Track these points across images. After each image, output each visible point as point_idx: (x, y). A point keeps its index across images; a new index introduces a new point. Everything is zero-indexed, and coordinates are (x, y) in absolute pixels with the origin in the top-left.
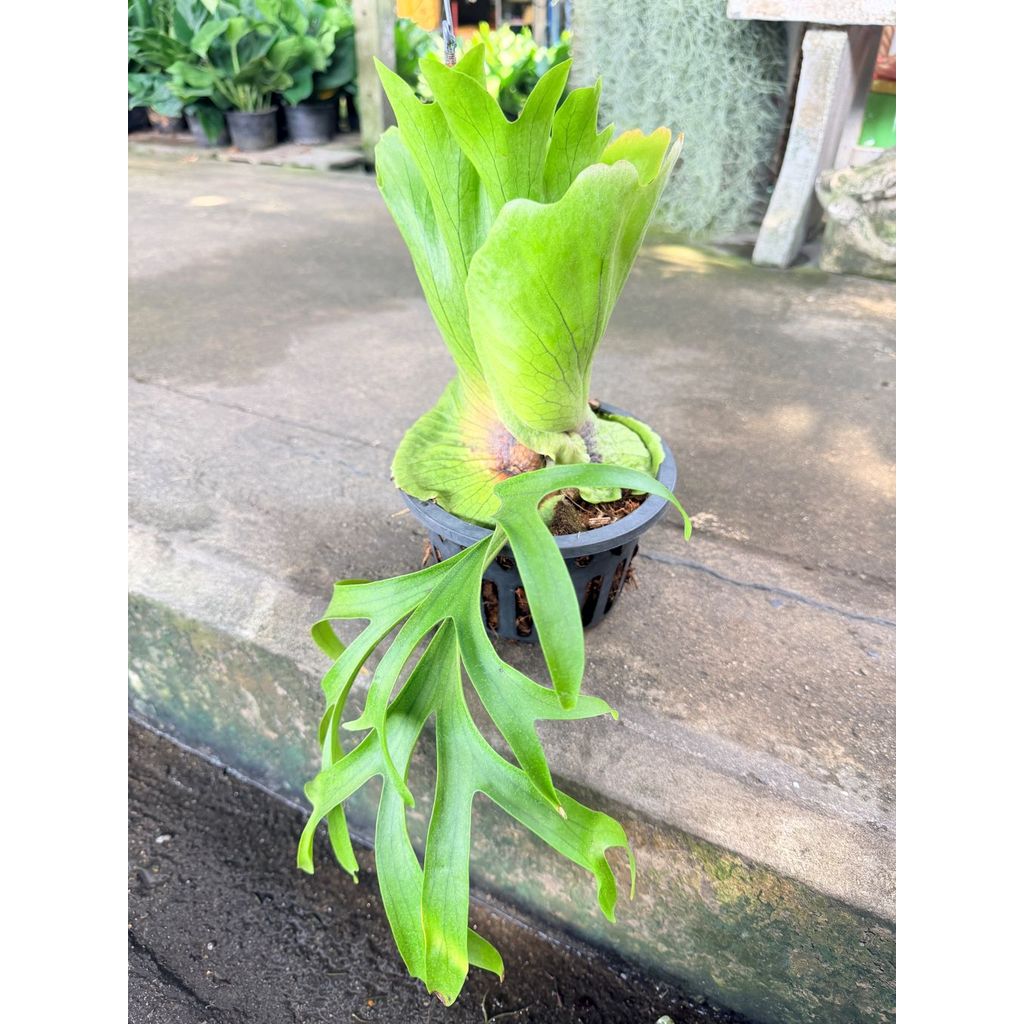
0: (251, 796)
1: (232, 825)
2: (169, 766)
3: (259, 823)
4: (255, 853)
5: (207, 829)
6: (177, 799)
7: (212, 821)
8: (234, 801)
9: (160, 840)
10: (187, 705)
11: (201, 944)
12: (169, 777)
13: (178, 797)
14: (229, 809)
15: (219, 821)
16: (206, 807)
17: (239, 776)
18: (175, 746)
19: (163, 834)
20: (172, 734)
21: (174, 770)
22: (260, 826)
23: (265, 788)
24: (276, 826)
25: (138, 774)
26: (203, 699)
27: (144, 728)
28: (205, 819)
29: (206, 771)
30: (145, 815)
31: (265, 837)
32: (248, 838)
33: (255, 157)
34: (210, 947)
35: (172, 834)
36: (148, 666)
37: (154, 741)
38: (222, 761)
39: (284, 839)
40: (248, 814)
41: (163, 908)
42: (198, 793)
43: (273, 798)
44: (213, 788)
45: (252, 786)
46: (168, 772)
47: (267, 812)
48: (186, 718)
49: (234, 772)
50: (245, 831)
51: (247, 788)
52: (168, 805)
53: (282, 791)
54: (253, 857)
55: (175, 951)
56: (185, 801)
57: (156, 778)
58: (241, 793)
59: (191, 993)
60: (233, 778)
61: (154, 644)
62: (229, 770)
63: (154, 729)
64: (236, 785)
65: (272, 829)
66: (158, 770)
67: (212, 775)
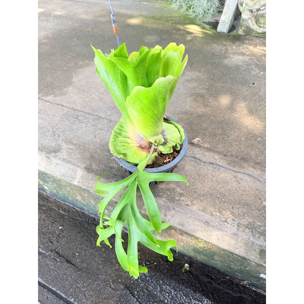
0: (81, 214)
1: (78, 223)
2: (59, 207)
3: (84, 221)
4: (85, 230)
5: (72, 224)
6: (62, 216)
7: (72, 222)
8: (77, 216)
9: (60, 228)
10: (61, 194)
11: (75, 253)
12: (59, 211)
13: (63, 216)
14: (76, 218)
15: (74, 222)
16: (71, 218)
17: (78, 209)
18: (59, 202)
19: (61, 226)
20: (58, 199)
21: (60, 209)
22: (85, 222)
23: (85, 212)
24: (89, 222)
25: (51, 210)
26: (65, 193)
27: (50, 197)
28: (71, 221)
29: (69, 208)
30: (55, 221)
31: (86, 225)
32: (82, 226)
34: (77, 254)
35: (63, 226)
36: (49, 185)
37: (54, 201)
38: (72, 205)
39: (91, 225)
40: (81, 219)
41: (64, 245)
42: (67, 215)
43: (87, 214)
44: (71, 213)
45: (81, 212)
46: (59, 209)
47: (86, 218)
48: (61, 196)
49: (76, 208)
50: (81, 224)
51: (80, 212)
52: (60, 218)
53: (89, 213)
54: (84, 231)
55: (69, 256)
56: (65, 217)
57: (56, 211)
58: (79, 214)
59: (74, 265)
60: (76, 210)
61: (50, 181)
62: (75, 208)
63: (53, 197)
64: (77, 212)
65: (88, 223)
66: (56, 209)
67: (70, 209)
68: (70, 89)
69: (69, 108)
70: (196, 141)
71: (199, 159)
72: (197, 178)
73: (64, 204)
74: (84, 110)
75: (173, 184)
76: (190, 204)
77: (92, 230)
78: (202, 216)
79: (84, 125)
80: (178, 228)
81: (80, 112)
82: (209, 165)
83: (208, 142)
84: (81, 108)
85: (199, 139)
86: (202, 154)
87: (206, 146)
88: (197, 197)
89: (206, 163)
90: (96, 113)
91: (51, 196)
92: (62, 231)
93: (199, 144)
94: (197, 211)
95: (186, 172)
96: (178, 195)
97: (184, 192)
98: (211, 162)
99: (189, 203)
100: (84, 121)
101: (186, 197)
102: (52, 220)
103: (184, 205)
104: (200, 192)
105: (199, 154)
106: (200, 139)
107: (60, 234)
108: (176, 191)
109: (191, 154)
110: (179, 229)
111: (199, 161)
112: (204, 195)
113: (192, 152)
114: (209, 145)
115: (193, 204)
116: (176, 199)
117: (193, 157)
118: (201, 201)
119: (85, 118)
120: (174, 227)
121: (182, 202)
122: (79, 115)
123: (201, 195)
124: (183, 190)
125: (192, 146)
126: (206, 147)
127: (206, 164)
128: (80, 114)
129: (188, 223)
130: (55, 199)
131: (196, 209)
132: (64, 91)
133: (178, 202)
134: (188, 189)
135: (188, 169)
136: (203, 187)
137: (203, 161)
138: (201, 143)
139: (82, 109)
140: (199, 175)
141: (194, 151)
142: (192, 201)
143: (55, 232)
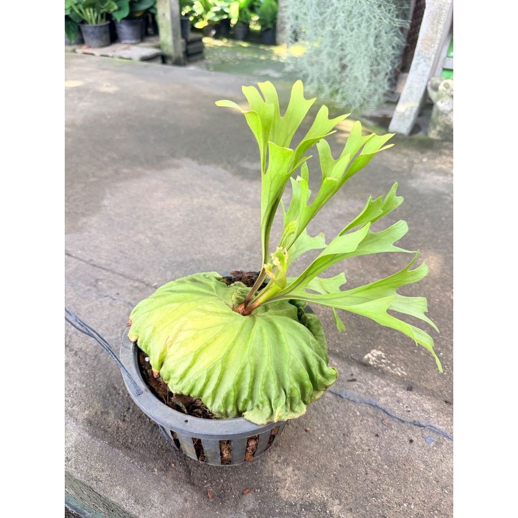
68: (94, 220)
69: (81, 260)
70: (374, 358)
71: (384, 411)
74: (114, 266)
79: (107, 302)
81: (103, 271)
82: (411, 428)
83: (401, 361)
84: (109, 262)
85: (379, 353)
87: (399, 374)
89: (403, 422)
90: (140, 276)
93: (380, 368)
98: (416, 419)
100: (108, 293)
105: (385, 394)
106: (383, 352)
109: (365, 393)
111: (386, 415)
113: (366, 388)
114: (406, 371)
117: (372, 405)
119: (112, 285)
122: (101, 277)
125: (366, 371)
126: (398, 376)
127: (403, 425)
128: (104, 275)
132: (80, 224)
137: (397, 415)
138: (387, 364)
139: (109, 265)
141: (372, 387)
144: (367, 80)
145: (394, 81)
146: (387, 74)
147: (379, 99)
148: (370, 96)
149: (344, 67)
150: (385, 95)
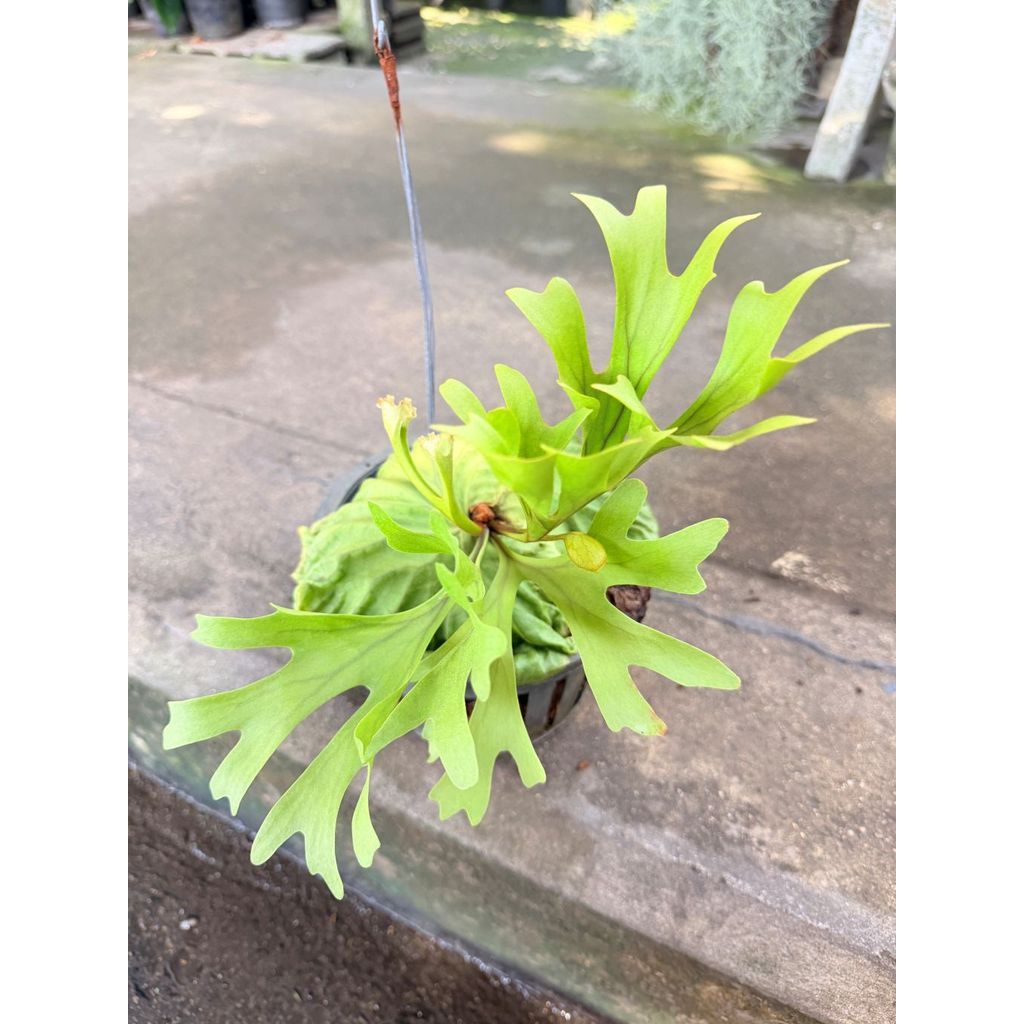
0: (279, 867)
1: (262, 905)
2: (187, 831)
3: (292, 900)
4: (290, 938)
5: (236, 908)
6: (199, 872)
7: (240, 899)
8: (262, 874)
9: (186, 925)
10: (201, 775)
12: (189, 845)
13: (201, 870)
14: (257, 882)
15: (246, 899)
16: (233, 881)
18: (191, 807)
19: (189, 917)
20: (188, 793)
21: (193, 836)
22: (293, 904)
23: (295, 858)
24: (310, 903)
28: (232, 896)
29: (228, 837)
30: (167, 893)
31: (299, 917)
33: (221, 47)
35: (197, 917)
37: (168, 800)
38: (244, 824)
39: (320, 919)
40: (279, 889)
41: (194, 1009)
42: (221, 864)
44: (237, 857)
46: (186, 838)
48: (200, 783)
50: (276, 911)
52: (190, 880)
54: (288, 943)
56: (208, 874)
57: (175, 846)
63: (167, 785)
65: (306, 909)
66: (176, 836)
67: (235, 841)
70: (789, 567)
72: (816, 734)
73: (211, 817)
75: (707, 762)
76: (797, 862)
77: (320, 942)
78: (864, 925)
80: (742, 981)
82: (857, 672)
83: (838, 569)
85: (799, 557)
86: (826, 622)
87: (836, 590)
88: (827, 828)
89: (844, 661)
91: (161, 777)
92: (191, 942)
94: (835, 896)
95: (761, 703)
96: (738, 815)
97: (765, 802)
99: (792, 855)
101: (774, 828)
102: (154, 886)
103: (769, 868)
104: (840, 804)
106: (804, 556)
107: (182, 953)
108: (725, 793)
109: (775, 620)
110: (744, 986)
112: (857, 818)
113: (776, 611)
114: (847, 586)
115: (812, 864)
116: (728, 833)
117: (788, 637)
118: (849, 844)
120: (720, 973)
121: (759, 850)
123: (844, 818)
124: (759, 791)
125: (776, 586)
127: (844, 666)
129: (793, 956)
130: (174, 795)
131: (831, 888)
133: (738, 850)
134: (782, 787)
135: (767, 690)
136: (850, 777)
138: (813, 575)
140: (823, 721)
141: (787, 610)
142: (805, 847)
143: (162, 945)
144: (761, 73)
145: (814, 74)
146: (800, 61)
147: (785, 113)
148: (767, 108)
149: (714, 50)
150: (797, 104)
